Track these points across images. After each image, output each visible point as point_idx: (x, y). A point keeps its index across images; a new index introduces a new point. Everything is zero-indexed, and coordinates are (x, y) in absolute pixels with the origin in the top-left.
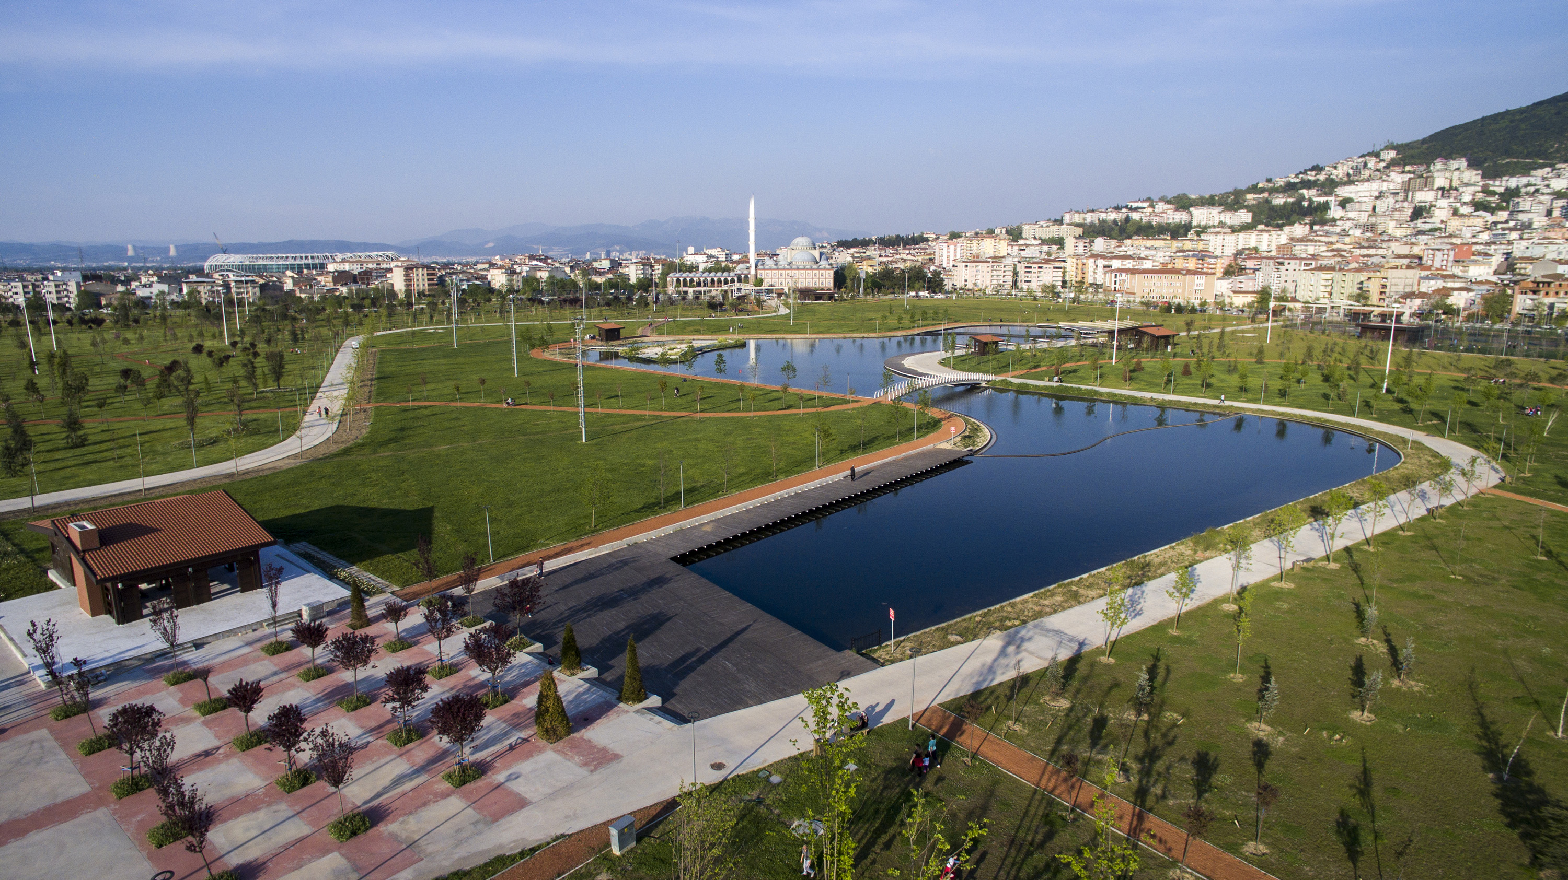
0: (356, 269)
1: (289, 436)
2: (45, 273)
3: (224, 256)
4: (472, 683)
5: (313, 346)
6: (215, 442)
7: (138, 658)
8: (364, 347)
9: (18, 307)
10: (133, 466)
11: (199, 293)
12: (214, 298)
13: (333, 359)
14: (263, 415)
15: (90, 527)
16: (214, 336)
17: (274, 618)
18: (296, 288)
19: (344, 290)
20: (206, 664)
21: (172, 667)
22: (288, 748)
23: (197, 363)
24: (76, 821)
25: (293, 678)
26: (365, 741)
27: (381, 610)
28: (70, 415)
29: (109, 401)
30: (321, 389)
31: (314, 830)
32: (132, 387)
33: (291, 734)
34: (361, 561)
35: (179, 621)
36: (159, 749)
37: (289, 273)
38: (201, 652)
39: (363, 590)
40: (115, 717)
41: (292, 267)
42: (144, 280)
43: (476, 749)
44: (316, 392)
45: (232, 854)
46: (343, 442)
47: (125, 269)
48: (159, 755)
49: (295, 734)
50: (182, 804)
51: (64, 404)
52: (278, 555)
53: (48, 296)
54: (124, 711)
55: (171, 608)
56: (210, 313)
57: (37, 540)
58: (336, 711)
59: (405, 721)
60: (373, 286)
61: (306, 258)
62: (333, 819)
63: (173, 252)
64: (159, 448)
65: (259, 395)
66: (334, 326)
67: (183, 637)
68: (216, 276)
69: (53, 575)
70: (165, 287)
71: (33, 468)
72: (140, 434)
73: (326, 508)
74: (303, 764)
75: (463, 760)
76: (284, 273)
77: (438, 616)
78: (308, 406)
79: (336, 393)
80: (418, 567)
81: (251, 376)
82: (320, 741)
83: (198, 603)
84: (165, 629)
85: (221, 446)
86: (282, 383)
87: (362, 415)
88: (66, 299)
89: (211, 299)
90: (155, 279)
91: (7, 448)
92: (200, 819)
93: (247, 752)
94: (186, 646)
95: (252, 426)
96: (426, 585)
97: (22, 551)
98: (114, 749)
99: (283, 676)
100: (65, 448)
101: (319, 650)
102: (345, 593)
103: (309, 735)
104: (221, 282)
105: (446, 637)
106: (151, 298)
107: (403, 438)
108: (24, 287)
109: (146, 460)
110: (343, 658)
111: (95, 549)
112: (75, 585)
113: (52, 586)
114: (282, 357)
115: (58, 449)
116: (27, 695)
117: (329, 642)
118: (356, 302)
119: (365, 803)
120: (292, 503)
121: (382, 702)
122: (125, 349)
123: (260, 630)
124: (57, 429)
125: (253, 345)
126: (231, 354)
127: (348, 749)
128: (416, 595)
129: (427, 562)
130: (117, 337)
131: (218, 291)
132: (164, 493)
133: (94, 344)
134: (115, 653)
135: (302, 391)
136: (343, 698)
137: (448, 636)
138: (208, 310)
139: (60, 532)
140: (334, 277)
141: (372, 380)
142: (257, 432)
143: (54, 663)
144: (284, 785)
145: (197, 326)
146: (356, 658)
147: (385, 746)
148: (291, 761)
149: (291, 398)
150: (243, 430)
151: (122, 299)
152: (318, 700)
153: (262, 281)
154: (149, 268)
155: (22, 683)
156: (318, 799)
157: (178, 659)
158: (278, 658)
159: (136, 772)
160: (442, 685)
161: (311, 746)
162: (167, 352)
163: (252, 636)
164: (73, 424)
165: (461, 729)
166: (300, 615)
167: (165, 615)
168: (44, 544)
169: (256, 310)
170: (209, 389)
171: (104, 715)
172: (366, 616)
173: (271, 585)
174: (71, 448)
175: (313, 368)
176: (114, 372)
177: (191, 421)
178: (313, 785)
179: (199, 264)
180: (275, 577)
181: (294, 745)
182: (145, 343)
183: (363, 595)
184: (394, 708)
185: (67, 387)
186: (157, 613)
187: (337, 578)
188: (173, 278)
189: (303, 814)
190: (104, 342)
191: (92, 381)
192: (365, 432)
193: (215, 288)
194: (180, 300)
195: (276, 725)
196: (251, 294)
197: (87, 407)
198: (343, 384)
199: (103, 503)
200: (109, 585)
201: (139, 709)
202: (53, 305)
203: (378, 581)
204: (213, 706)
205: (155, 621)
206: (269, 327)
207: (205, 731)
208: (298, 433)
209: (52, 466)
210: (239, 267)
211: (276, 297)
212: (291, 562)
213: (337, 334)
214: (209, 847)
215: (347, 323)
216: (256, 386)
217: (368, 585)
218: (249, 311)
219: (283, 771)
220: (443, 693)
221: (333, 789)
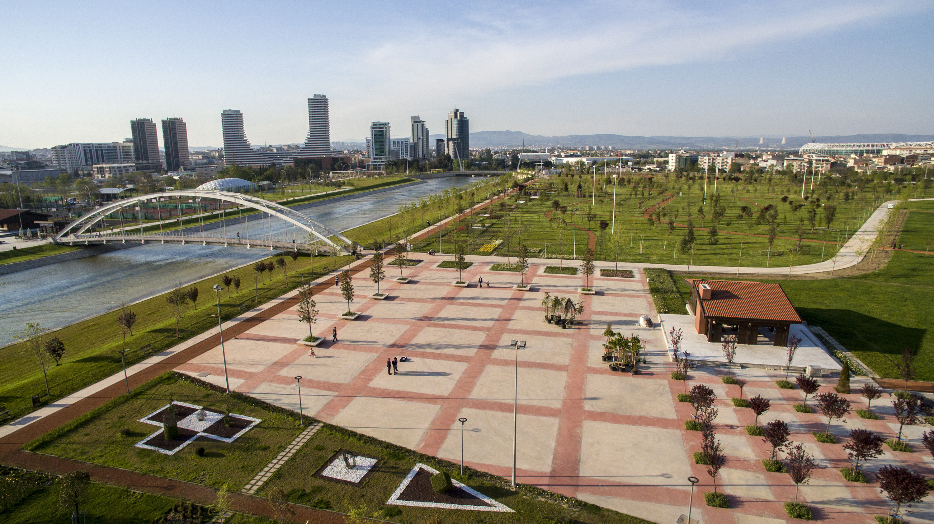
0: (905, 154)
1: (827, 259)
2: (718, 152)
3: (813, 144)
4: (923, 465)
5: (858, 204)
6: (782, 255)
7: (713, 362)
8: (896, 208)
9: (704, 169)
10: (736, 260)
11: (793, 166)
12: (801, 169)
13: (871, 215)
14: (814, 243)
15: (708, 288)
16: (796, 192)
17: (788, 367)
18: (856, 166)
19: (892, 168)
20: (744, 378)
21: (727, 373)
22: (775, 446)
23: (783, 207)
24: (667, 430)
25: (789, 406)
26: (825, 464)
27: (861, 386)
28: (714, 228)
29: (732, 223)
30: (857, 233)
31: (776, 500)
32: (745, 217)
33: (778, 438)
34: (855, 350)
35: (736, 350)
36: (709, 414)
37: (853, 156)
38: (744, 371)
39: (851, 369)
40: (695, 388)
41: (856, 152)
42: (764, 158)
43: (911, 514)
44: (853, 235)
45: (728, 487)
46: (863, 270)
47: (756, 151)
48: (709, 417)
49: (781, 440)
50: (712, 448)
51: (712, 221)
52: (801, 331)
53: (718, 164)
54: (699, 387)
55: (734, 342)
56: (796, 178)
57: (686, 288)
58: (810, 437)
59: (857, 466)
60: (917, 166)
61: (868, 146)
62: (789, 501)
63: (783, 142)
64: (751, 253)
65: (815, 231)
66: (877, 192)
67: (736, 359)
68: (805, 156)
69: (688, 307)
70: (774, 162)
71: (692, 252)
72: (743, 243)
73: (840, 310)
74: (781, 459)
75: (897, 515)
76: (849, 155)
77: (906, 407)
78: (845, 242)
79: (867, 237)
80: (899, 368)
81: (812, 219)
82: (795, 451)
83: (749, 344)
84: (729, 352)
85: (785, 258)
86: (831, 225)
87: (884, 255)
88: (725, 167)
89: (799, 170)
90: (771, 157)
91: (685, 240)
92: (718, 460)
93: (751, 436)
94: (737, 365)
95: (805, 249)
96: (902, 382)
97: (679, 292)
98: (690, 404)
99: (784, 402)
100: (708, 244)
101: (810, 396)
102: (838, 367)
103: (789, 444)
104: (807, 160)
105: (908, 424)
106: (766, 168)
107: (912, 276)
108: (709, 159)
109: (743, 258)
110: (825, 408)
111: (708, 300)
112: (695, 315)
113: (686, 313)
114: (835, 209)
115: (704, 244)
116: (665, 362)
117: (819, 394)
118: (899, 177)
119: (813, 502)
120: (818, 301)
121: (844, 446)
122: (747, 195)
123: (779, 371)
124: (706, 234)
125: (818, 200)
126: (803, 204)
127: (810, 465)
128: (894, 387)
129: (908, 367)
130: (744, 189)
131: (804, 165)
132: (747, 278)
133: (732, 191)
134: (703, 356)
135: (843, 233)
136: (818, 431)
137: (911, 424)
138: (796, 177)
139: (695, 287)
140: (886, 159)
141: (898, 232)
142: (808, 253)
143: (678, 351)
144: (766, 465)
145: (787, 185)
146: (833, 410)
147: (837, 475)
148: (774, 455)
149: (834, 236)
150: (799, 251)
151: (751, 167)
152: (801, 426)
153: (833, 160)
154: (769, 151)
155: (664, 355)
156: (784, 484)
157: (731, 370)
158: (783, 390)
159: (697, 420)
160: (895, 456)
161: (789, 451)
162: (768, 199)
163: (773, 372)
164: (714, 232)
165: (902, 494)
166: (805, 371)
167: (731, 345)
168: (688, 291)
169: (825, 178)
170: (786, 223)
171: (691, 385)
172: (849, 387)
173: (792, 347)
174: (711, 244)
175: (855, 219)
176: (739, 207)
177: (771, 241)
178: (783, 474)
179: (797, 149)
180: (796, 343)
181: (778, 446)
182: (757, 193)
183: (850, 372)
184: (851, 454)
185: (716, 213)
186: (727, 342)
187: (836, 356)
188: (779, 157)
189: (772, 487)
190: (737, 190)
191: (728, 211)
192: (882, 267)
193: (803, 164)
194: (781, 170)
195: (771, 429)
196: (824, 168)
197: (722, 224)
198: (873, 232)
199: (718, 276)
200: (709, 320)
201: (706, 389)
202: (719, 169)
203: (864, 367)
204: (741, 403)
205: (725, 346)
206: (831, 190)
207: (734, 415)
208: (834, 259)
209: (700, 252)
210: (820, 151)
211: (840, 170)
212: (808, 337)
213: (878, 198)
214: (718, 476)
215: (889, 191)
216: (814, 225)
217: (856, 368)
218: (821, 178)
219: (768, 456)
220: (895, 461)
221: (794, 483)
